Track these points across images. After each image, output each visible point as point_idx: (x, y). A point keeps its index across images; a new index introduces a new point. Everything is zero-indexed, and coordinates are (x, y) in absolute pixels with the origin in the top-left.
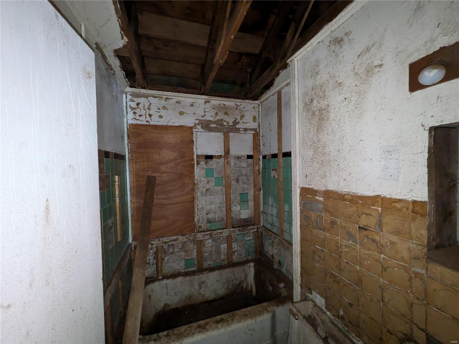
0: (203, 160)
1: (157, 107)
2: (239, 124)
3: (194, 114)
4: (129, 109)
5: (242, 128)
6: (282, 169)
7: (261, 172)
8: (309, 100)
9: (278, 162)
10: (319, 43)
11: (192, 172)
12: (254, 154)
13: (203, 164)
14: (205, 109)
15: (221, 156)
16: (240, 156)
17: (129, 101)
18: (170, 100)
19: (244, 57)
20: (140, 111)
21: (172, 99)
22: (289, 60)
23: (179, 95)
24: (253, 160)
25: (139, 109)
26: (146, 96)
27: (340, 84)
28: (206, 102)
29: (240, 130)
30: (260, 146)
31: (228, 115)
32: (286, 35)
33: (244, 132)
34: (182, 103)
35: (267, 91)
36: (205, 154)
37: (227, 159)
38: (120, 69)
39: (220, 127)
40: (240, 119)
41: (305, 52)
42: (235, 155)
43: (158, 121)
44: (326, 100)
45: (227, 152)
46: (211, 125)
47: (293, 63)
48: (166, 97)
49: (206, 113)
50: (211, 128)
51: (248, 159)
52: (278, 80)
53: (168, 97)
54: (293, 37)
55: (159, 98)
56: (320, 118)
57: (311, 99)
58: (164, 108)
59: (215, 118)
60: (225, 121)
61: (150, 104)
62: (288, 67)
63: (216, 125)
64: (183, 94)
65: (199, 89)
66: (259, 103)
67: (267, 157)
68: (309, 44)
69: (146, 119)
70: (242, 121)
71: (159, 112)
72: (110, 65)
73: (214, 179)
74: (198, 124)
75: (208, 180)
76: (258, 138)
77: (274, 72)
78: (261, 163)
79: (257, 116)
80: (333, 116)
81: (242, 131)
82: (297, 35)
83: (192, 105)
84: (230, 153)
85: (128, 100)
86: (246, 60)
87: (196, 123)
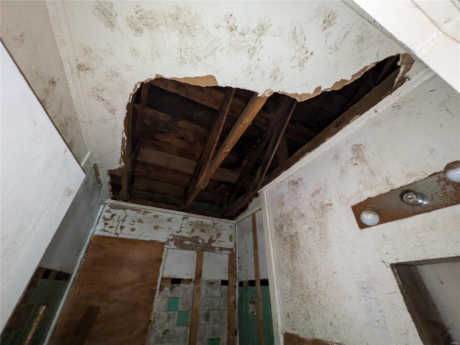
0: (168, 284)
1: (132, 220)
2: (214, 242)
3: (170, 229)
4: (101, 220)
5: (218, 247)
6: (261, 302)
7: (237, 304)
8: (279, 226)
9: (257, 292)
10: (281, 183)
11: (151, 301)
12: (229, 279)
13: (167, 291)
14: (181, 225)
15: (190, 280)
16: (213, 281)
17: (105, 212)
18: (148, 214)
19: (222, 185)
20: (113, 222)
21: (151, 213)
22: (259, 191)
23: (159, 210)
24: (229, 286)
25: (112, 221)
26: (124, 209)
27: (303, 215)
28: (184, 218)
29: (216, 249)
30: (236, 269)
31: (204, 232)
32: (256, 173)
33: (219, 252)
34: (160, 218)
35: (243, 213)
36: (173, 277)
37: (198, 285)
38: (108, 184)
39: (194, 245)
40: (216, 237)
41: (271, 187)
42: (207, 280)
43: (129, 234)
44: (294, 228)
45: (199, 274)
46: (185, 242)
47: (263, 194)
48: (144, 210)
49: (182, 228)
50: (184, 245)
51: (222, 286)
52: (251, 205)
53: (147, 211)
54: (262, 176)
55: (137, 211)
56: (292, 245)
57: (281, 226)
58: (140, 221)
59: (190, 235)
60: (200, 238)
61: (127, 216)
62: (259, 196)
63: (191, 242)
64: (163, 209)
65: (180, 206)
66: (236, 223)
67: (244, 284)
68: (273, 182)
69: (115, 231)
70: (218, 239)
71: (133, 225)
72: (100, 180)
73: (177, 314)
74: (171, 240)
75: (169, 315)
76: (234, 260)
77: (247, 198)
78: (237, 291)
79: (233, 235)
80: (303, 244)
81: (217, 250)
82: (264, 175)
83: (169, 220)
84: (202, 277)
85: (105, 210)
86: (225, 187)
87: (170, 239)
